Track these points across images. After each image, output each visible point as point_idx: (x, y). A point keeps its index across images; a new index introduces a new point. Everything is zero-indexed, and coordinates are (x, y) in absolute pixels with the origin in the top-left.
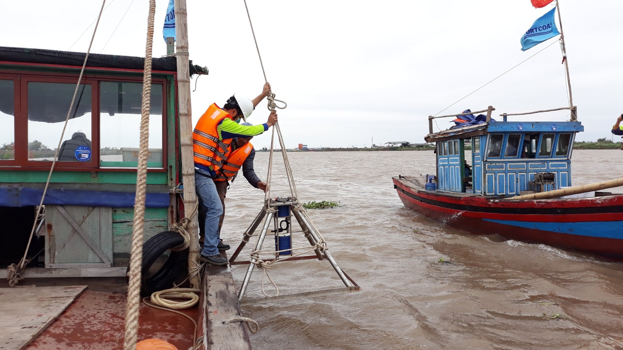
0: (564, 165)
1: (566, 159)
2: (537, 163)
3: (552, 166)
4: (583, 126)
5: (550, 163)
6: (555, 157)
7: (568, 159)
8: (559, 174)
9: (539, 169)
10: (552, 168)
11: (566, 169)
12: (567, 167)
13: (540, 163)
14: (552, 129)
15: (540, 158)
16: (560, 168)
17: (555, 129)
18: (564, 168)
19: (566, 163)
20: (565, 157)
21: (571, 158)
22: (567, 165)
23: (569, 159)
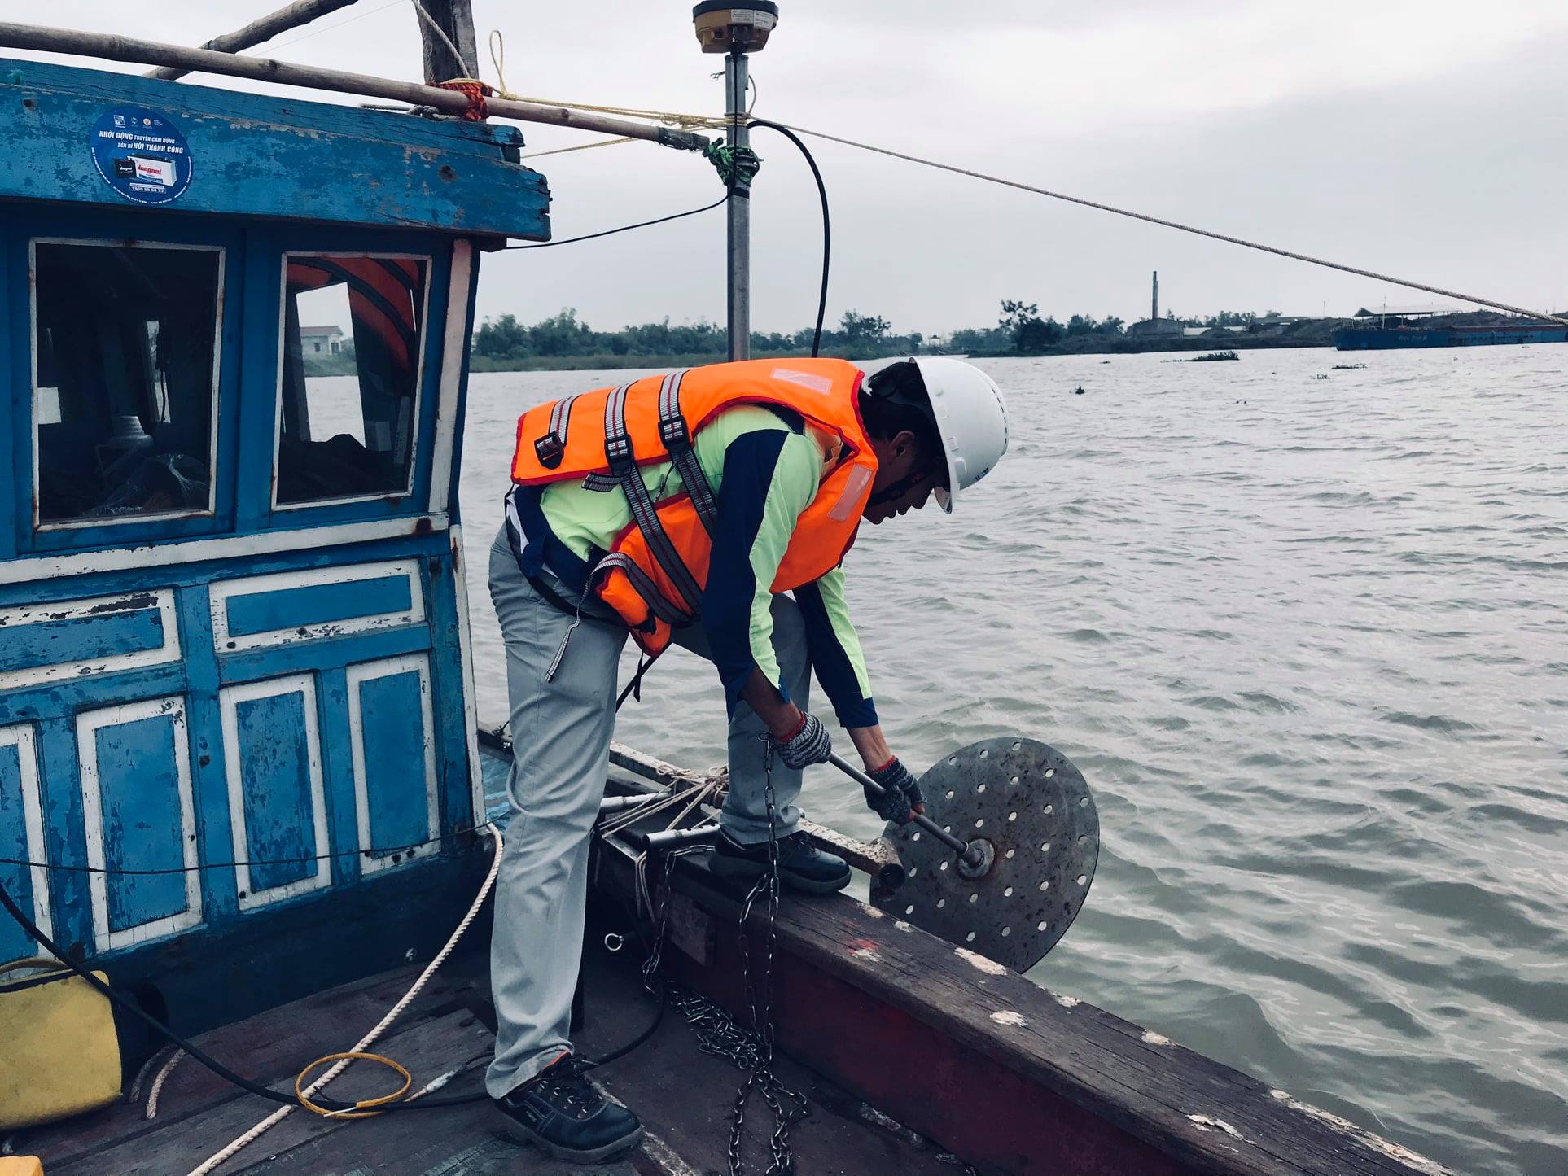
0: (391, 595)
1: (403, 526)
2: (38, 614)
3: (244, 616)
4: (542, 181)
5: (222, 592)
6: (271, 522)
7: (424, 525)
8: (341, 695)
9: (68, 672)
10: (244, 643)
11: (407, 630)
12: (417, 613)
13: (81, 609)
14: (120, 171)
15: (68, 545)
16: (349, 627)
17: (166, 174)
18: (395, 620)
19: (409, 569)
20: (393, 510)
21: (453, 512)
22: (426, 589)
23: (439, 523)
